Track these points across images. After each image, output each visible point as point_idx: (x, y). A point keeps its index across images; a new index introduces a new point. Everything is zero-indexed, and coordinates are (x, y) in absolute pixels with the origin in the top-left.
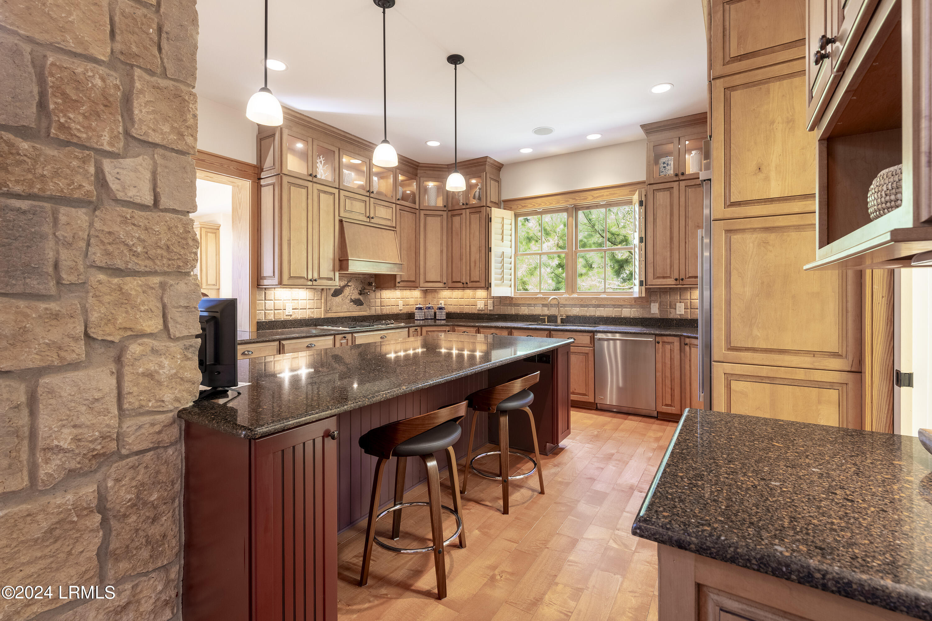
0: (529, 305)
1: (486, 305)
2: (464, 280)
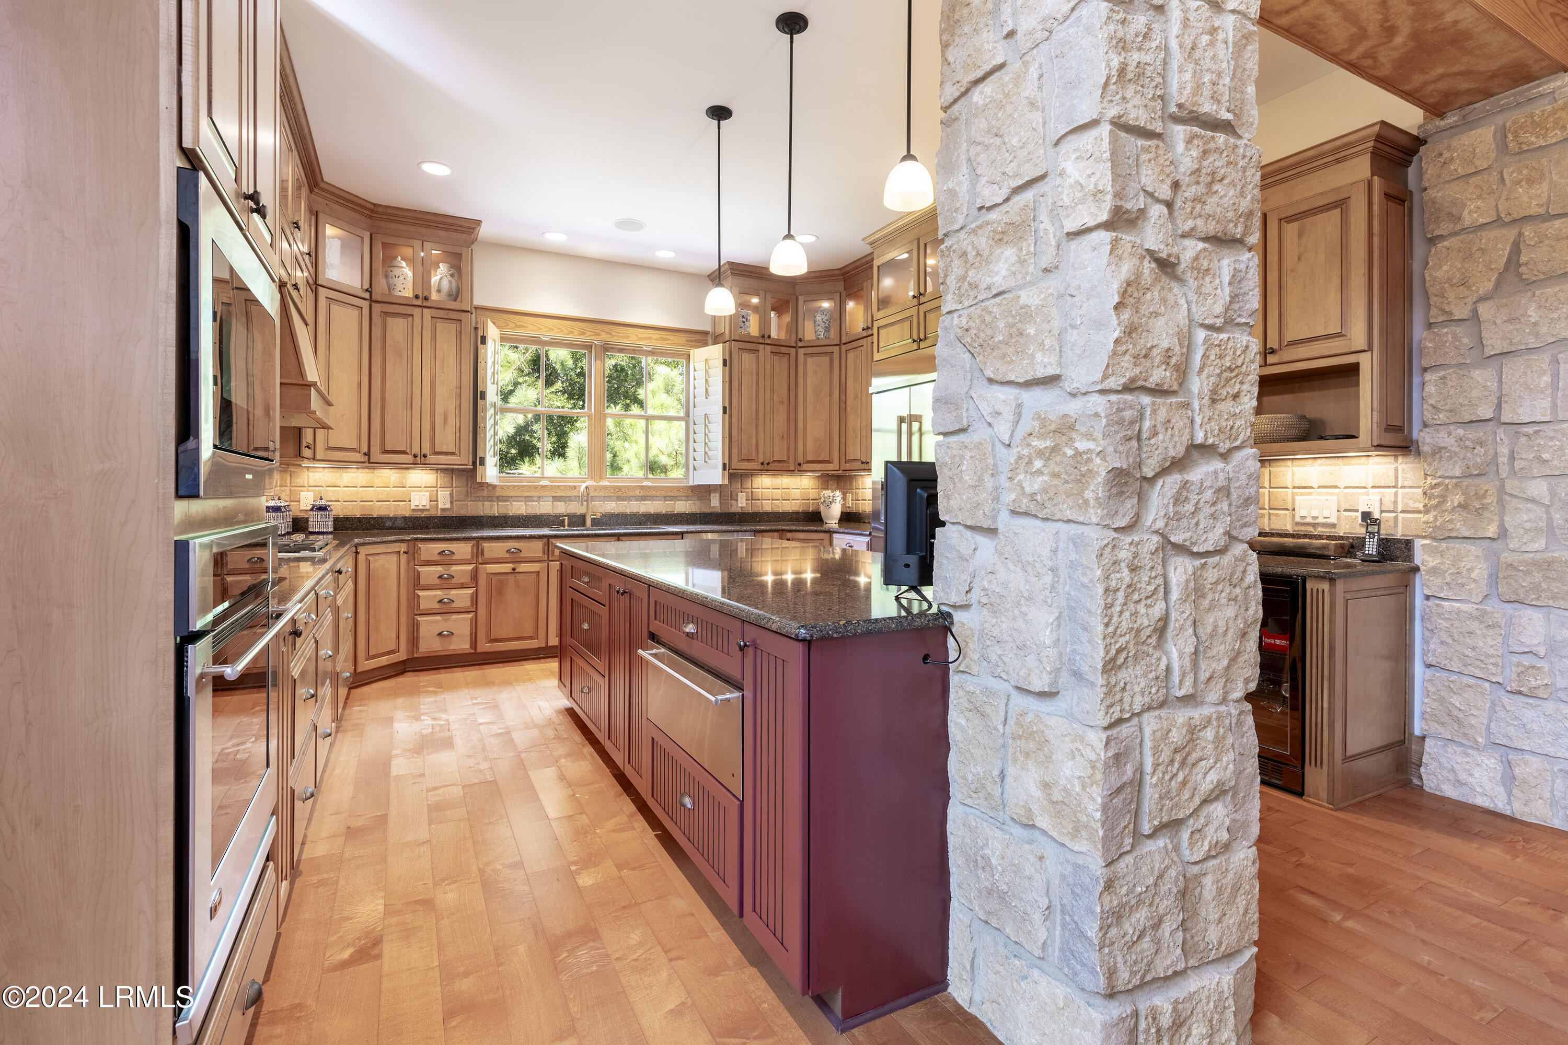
0: (528, 499)
1: (434, 500)
2: (416, 450)
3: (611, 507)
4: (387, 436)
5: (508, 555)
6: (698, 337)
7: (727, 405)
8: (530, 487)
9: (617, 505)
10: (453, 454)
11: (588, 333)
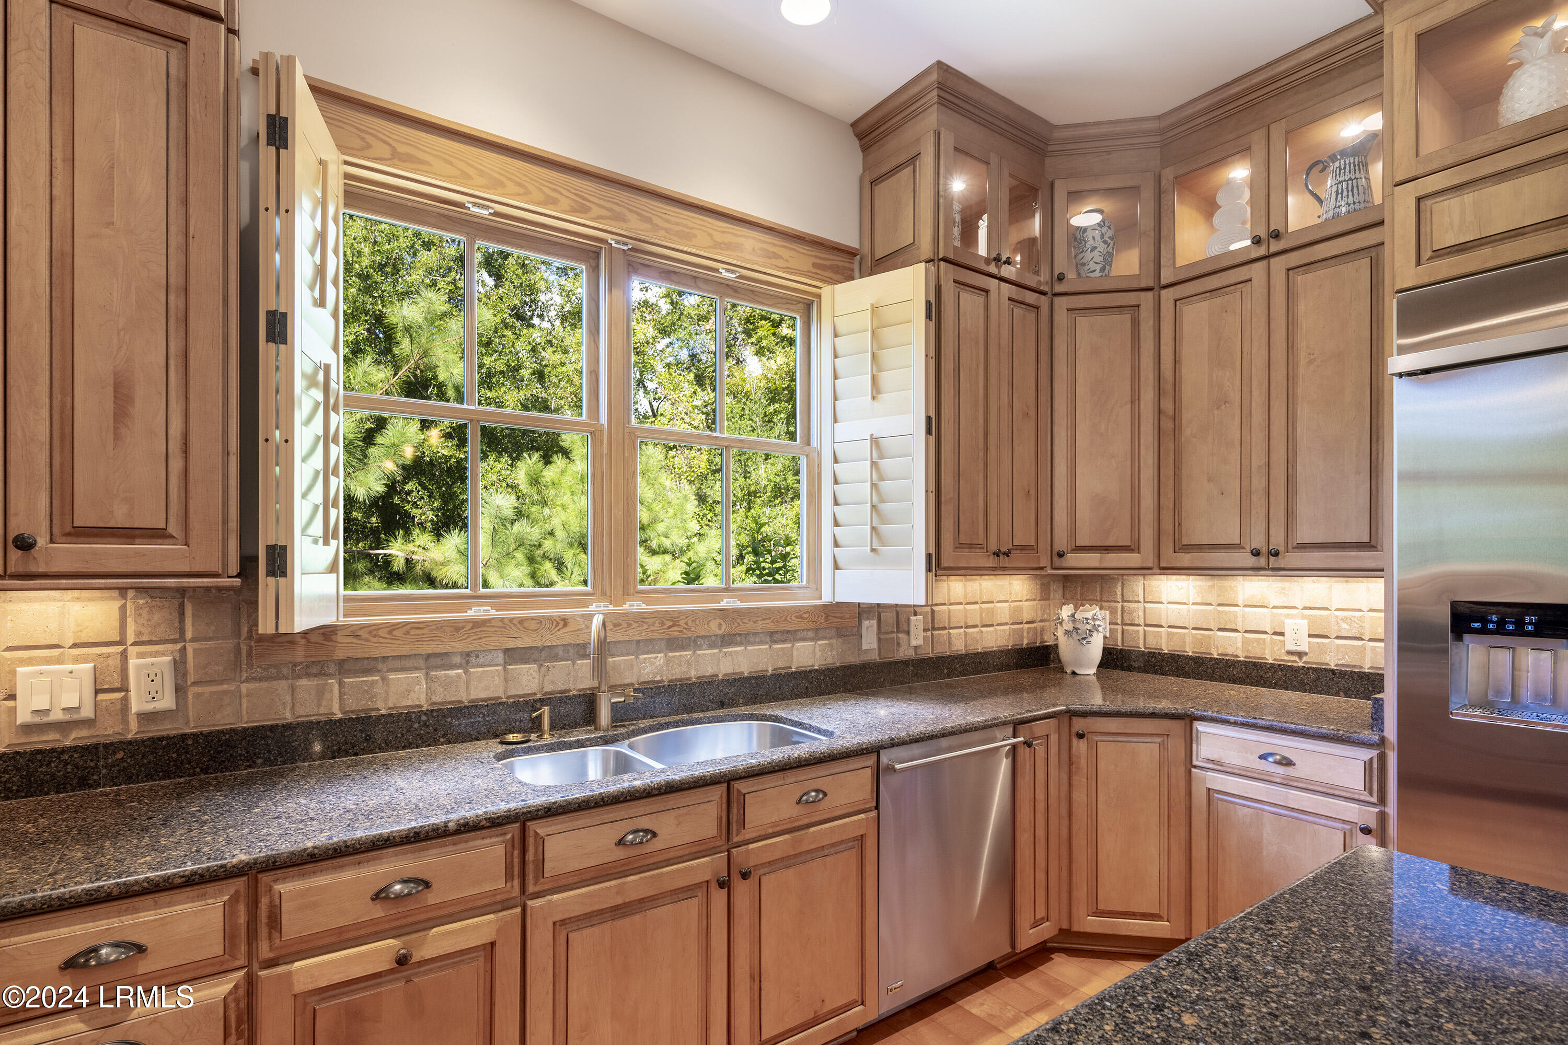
0: (435, 661)
1: (110, 687)
3: (655, 666)
5: (378, 911)
7: (933, 415)
8: (439, 626)
9: (668, 661)
10: (157, 534)
11: (596, 210)
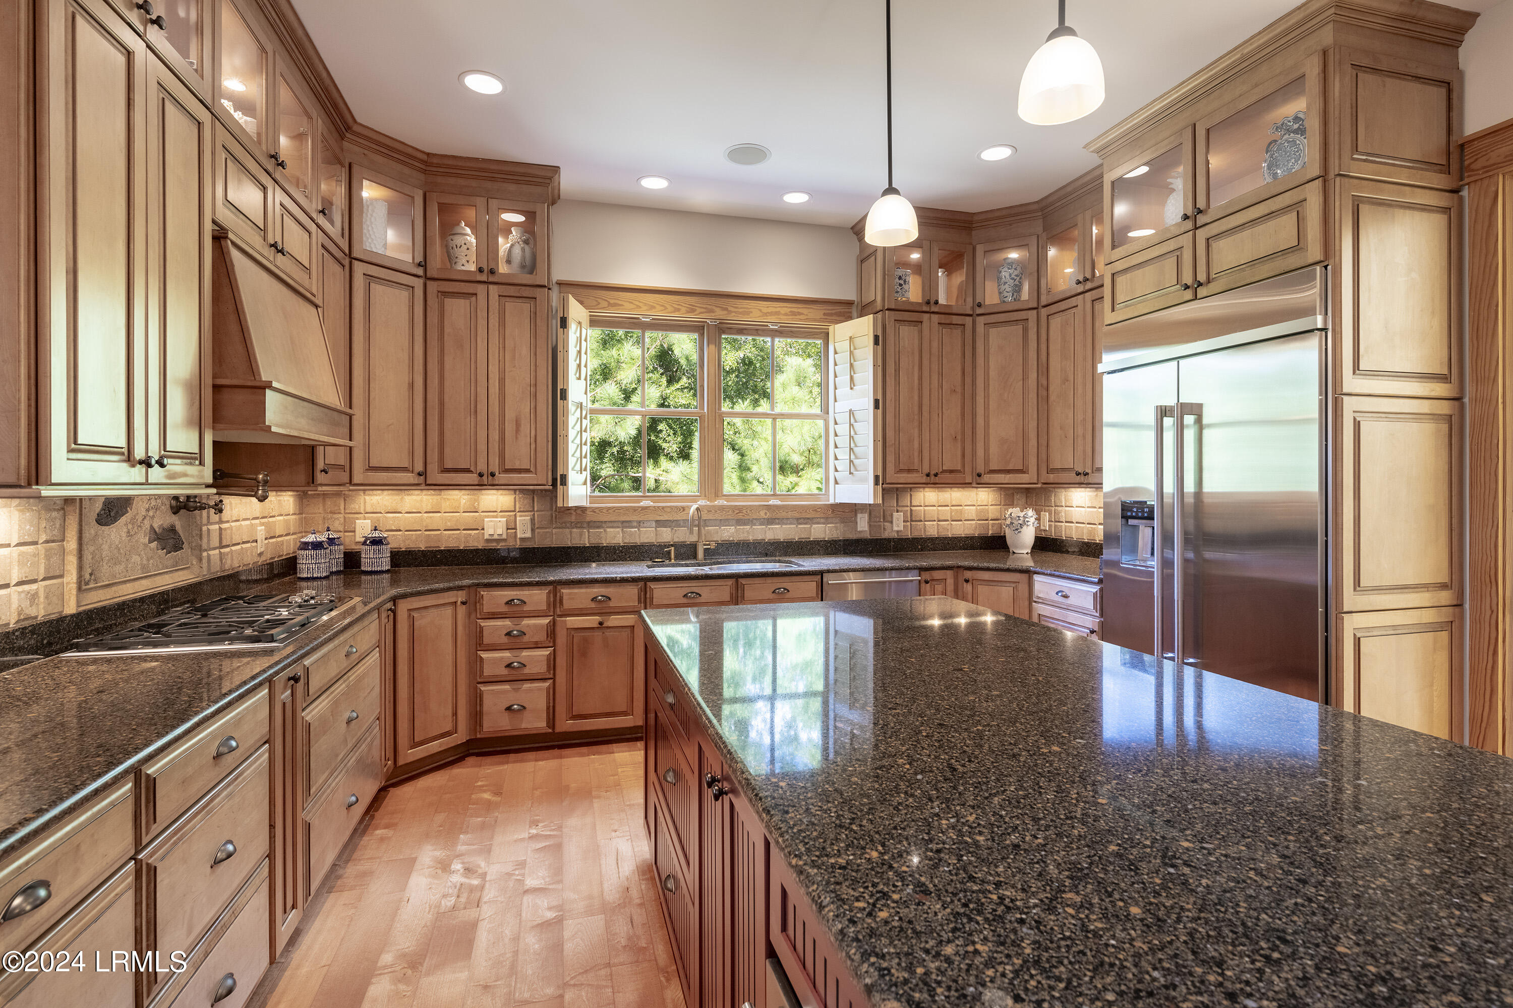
0: (626, 524)
1: (511, 527)
2: (482, 467)
3: (729, 533)
4: (447, 450)
5: (594, 605)
6: (839, 309)
7: (880, 397)
8: (627, 508)
9: (737, 531)
10: (527, 470)
11: (699, 310)
